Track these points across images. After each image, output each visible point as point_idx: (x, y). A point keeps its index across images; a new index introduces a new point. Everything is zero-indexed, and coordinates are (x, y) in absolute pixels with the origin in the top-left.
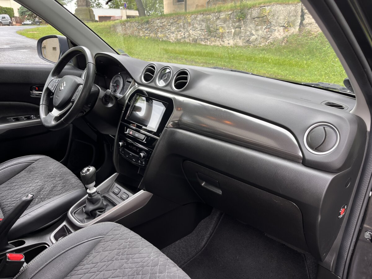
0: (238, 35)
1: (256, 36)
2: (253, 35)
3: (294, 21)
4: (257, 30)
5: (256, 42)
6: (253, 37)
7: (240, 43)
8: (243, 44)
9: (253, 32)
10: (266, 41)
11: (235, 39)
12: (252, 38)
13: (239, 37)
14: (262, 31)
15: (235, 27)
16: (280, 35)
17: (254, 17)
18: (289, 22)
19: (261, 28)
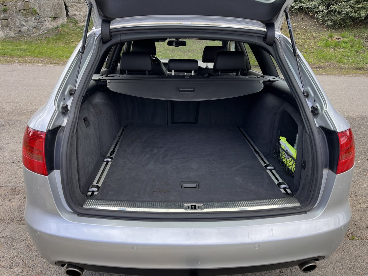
0: (7, 26)
1: (28, 27)
2: (24, 26)
3: (61, 12)
4: (27, 21)
5: (29, 33)
6: (25, 27)
7: (12, 34)
8: (15, 35)
9: (23, 23)
10: (39, 31)
11: (4, 31)
12: (23, 29)
13: (8, 28)
14: (32, 22)
15: (2, 19)
16: (51, 25)
17: (20, 9)
18: (56, 14)
19: (30, 20)
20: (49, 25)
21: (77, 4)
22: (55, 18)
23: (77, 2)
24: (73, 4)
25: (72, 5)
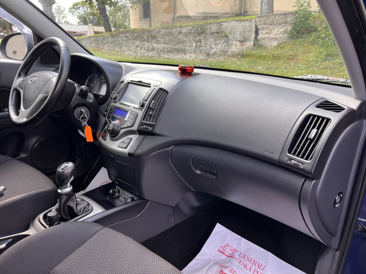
0: (199, 48)
1: (216, 49)
3: (249, 36)
4: (216, 44)
5: (216, 55)
6: (213, 50)
7: (201, 56)
8: (204, 57)
9: (213, 46)
10: (225, 55)
11: (196, 52)
13: (199, 50)
14: (221, 45)
15: (196, 41)
16: (237, 48)
17: (213, 32)
18: (244, 37)
19: (220, 42)
20: (236, 47)
21: (269, 26)
22: (243, 42)
23: (269, 23)
24: (264, 26)
25: (263, 28)
